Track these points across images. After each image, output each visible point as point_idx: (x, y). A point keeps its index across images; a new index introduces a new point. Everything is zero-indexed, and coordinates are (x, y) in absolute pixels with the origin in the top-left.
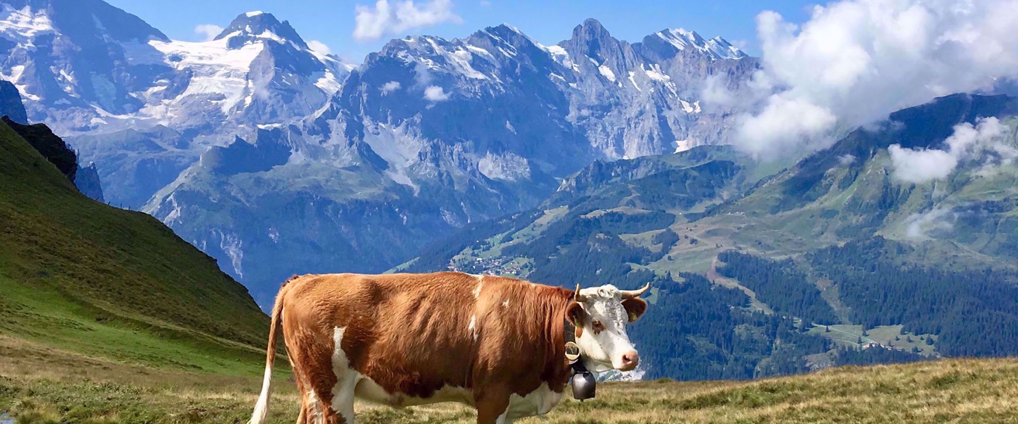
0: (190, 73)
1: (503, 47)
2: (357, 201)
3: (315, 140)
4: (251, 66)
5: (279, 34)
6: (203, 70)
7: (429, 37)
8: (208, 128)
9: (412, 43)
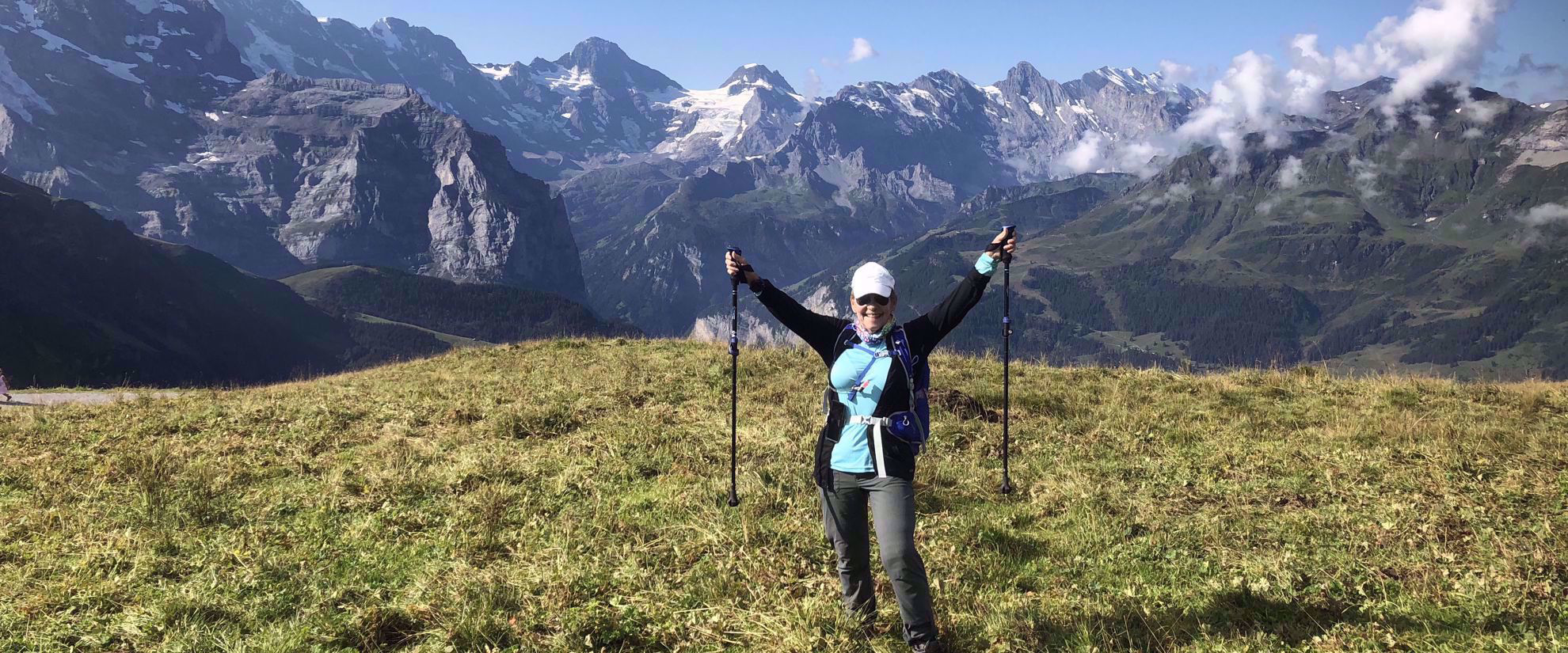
0: (697, 116)
1: (943, 88)
2: (798, 220)
3: (775, 169)
4: (745, 109)
5: (769, 82)
6: (707, 113)
7: (878, 82)
8: (706, 159)
9: (862, 89)
